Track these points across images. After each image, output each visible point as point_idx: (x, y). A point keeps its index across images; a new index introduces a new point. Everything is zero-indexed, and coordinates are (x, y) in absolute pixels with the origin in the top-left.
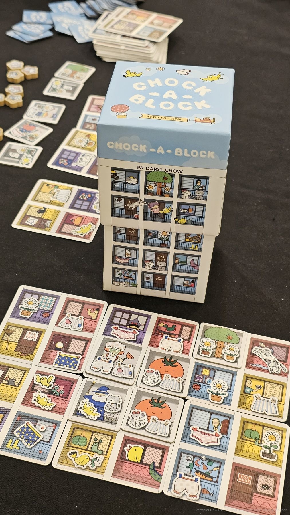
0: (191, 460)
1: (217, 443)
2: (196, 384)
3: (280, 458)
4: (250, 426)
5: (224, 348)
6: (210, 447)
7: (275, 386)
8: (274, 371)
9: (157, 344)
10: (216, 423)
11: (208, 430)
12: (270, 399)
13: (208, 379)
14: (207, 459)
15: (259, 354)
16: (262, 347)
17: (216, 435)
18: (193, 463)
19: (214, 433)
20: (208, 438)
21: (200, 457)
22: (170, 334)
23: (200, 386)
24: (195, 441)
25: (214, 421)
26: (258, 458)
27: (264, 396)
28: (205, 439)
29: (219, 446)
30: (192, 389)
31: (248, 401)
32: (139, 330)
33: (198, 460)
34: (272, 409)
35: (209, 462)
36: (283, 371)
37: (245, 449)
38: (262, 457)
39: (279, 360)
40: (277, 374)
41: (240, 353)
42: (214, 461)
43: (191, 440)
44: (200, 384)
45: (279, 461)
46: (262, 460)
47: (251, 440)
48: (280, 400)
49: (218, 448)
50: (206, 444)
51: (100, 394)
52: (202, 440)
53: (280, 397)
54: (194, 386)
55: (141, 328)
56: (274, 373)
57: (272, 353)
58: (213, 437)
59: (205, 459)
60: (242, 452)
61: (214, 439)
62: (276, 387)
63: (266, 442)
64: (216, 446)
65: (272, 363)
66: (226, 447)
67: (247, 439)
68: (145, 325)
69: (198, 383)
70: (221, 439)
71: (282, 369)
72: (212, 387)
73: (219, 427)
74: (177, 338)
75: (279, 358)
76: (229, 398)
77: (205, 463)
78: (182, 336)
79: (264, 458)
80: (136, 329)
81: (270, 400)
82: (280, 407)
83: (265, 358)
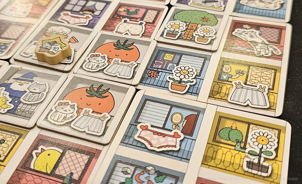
0: (129, 172)
1: (175, 146)
2: (153, 70)
3: (275, 171)
4: (229, 124)
5: (196, 30)
6: (163, 152)
7: (263, 71)
8: (263, 53)
9: (112, 28)
10: (177, 119)
11: (163, 128)
12: (256, 86)
13: (170, 65)
14: (156, 172)
15: (242, 35)
16: (246, 29)
17: (176, 136)
18: (132, 178)
19: (172, 133)
20: (162, 139)
21: (145, 168)
22: (130, 18)
23: (158, 73)
24: (143, 144)
25: (174, 116)
26: (240, 171)
27: (248, 83)
28: (157, 141)
29: (178, 151)
30: (147, 76)
31: (224, 90)
32: (94, 15)
33: (142, 174)
34: (260, 100)
35: (158, 177)
36: (275, 53)
37: (219, 156)
38: (247, 169)
39: (269, 41)
40: (267, 57)
41: (217, 35)
42: (167, 175)
43: (135, 143)
44: (158, 70)
45: (274, 176)
46: (246, 173)
47: (230, 142)
48: (271, 87)
49: (175, 154)
50: (158, 148)
51: (22, 82)
52: (153, 142)
53: (271, 84)
54: (150, 72)
55: (97, 13)
56: (262, 56)
57: (260, 35)
58: (170, 139)
59: (152, 172)
60: (213, 161)
61: (171, 141)
62: (265, 73)
63: (253, 146)
64: (173, 151)
65: (260, 45)
66: (189, 153)
67: (223, 141)
68: (102, 11)
69: (156, 69)
70: (181, 141)
71: (274, 52)
72: (174, 74)
73: (180, 125)
74: (138, 22)
75: (269, 39)
76: (196, 86)
77: (152, 178)
78: (145, 20)
79: (250, 170)
80: (90, 14)
81: (257, 88)
82: (272, 97)
83: (250, 39)
